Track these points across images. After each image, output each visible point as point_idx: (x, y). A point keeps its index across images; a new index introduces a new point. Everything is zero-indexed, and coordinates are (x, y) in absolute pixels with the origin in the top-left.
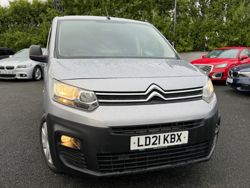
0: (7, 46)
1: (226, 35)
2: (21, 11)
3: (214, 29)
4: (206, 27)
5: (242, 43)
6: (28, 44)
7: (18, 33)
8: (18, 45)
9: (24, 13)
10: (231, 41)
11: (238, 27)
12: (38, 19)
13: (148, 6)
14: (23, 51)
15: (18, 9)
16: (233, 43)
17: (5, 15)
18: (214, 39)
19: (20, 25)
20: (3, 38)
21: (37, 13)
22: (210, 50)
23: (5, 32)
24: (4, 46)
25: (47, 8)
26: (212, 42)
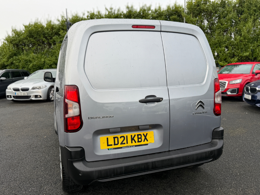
0: (22, 67)
1: (236, 50)
2: (36, 35)
3: (224, 45)
4: (216, 43)
5: (253, 58)
6: (42, 65)
7: (32, 55)
8: (32, 67)
9: (38, 36)
10: (241, 56)
11: (248, 42)
12: (51, 41)
14: (38, 72)
15: (33, 32)
16: (244, 58)
17: (20, 39)
18: (224, 55)
19: (35, 48)
20: (19, 60)
21: (50, 35)
22: (220, 65)
23: (20, 55)
24: (19, 67)
25: (61, 30)
26: (223, 58)
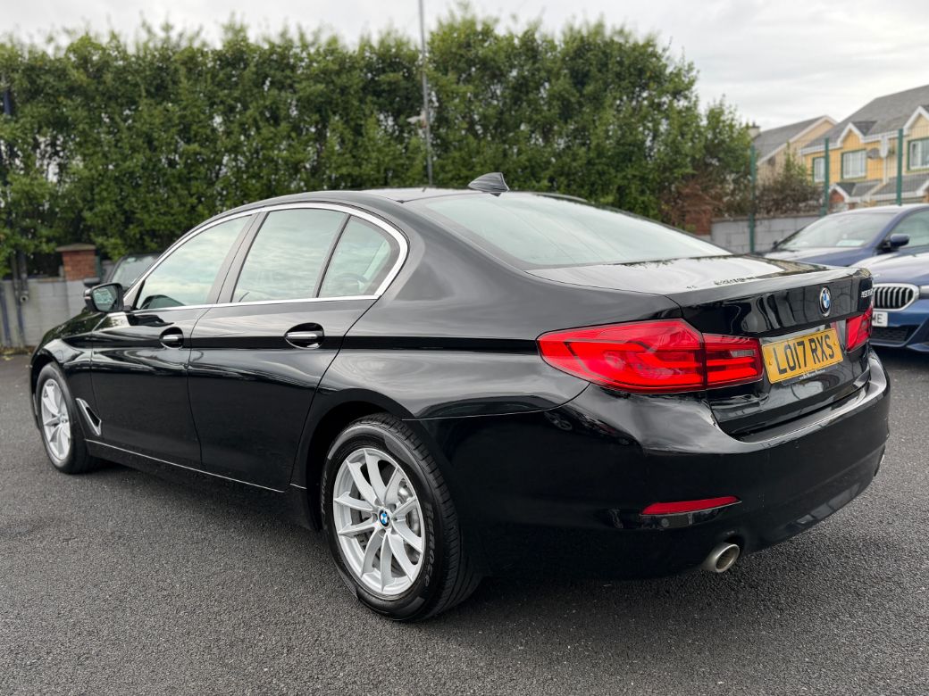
13: (339, 101)
